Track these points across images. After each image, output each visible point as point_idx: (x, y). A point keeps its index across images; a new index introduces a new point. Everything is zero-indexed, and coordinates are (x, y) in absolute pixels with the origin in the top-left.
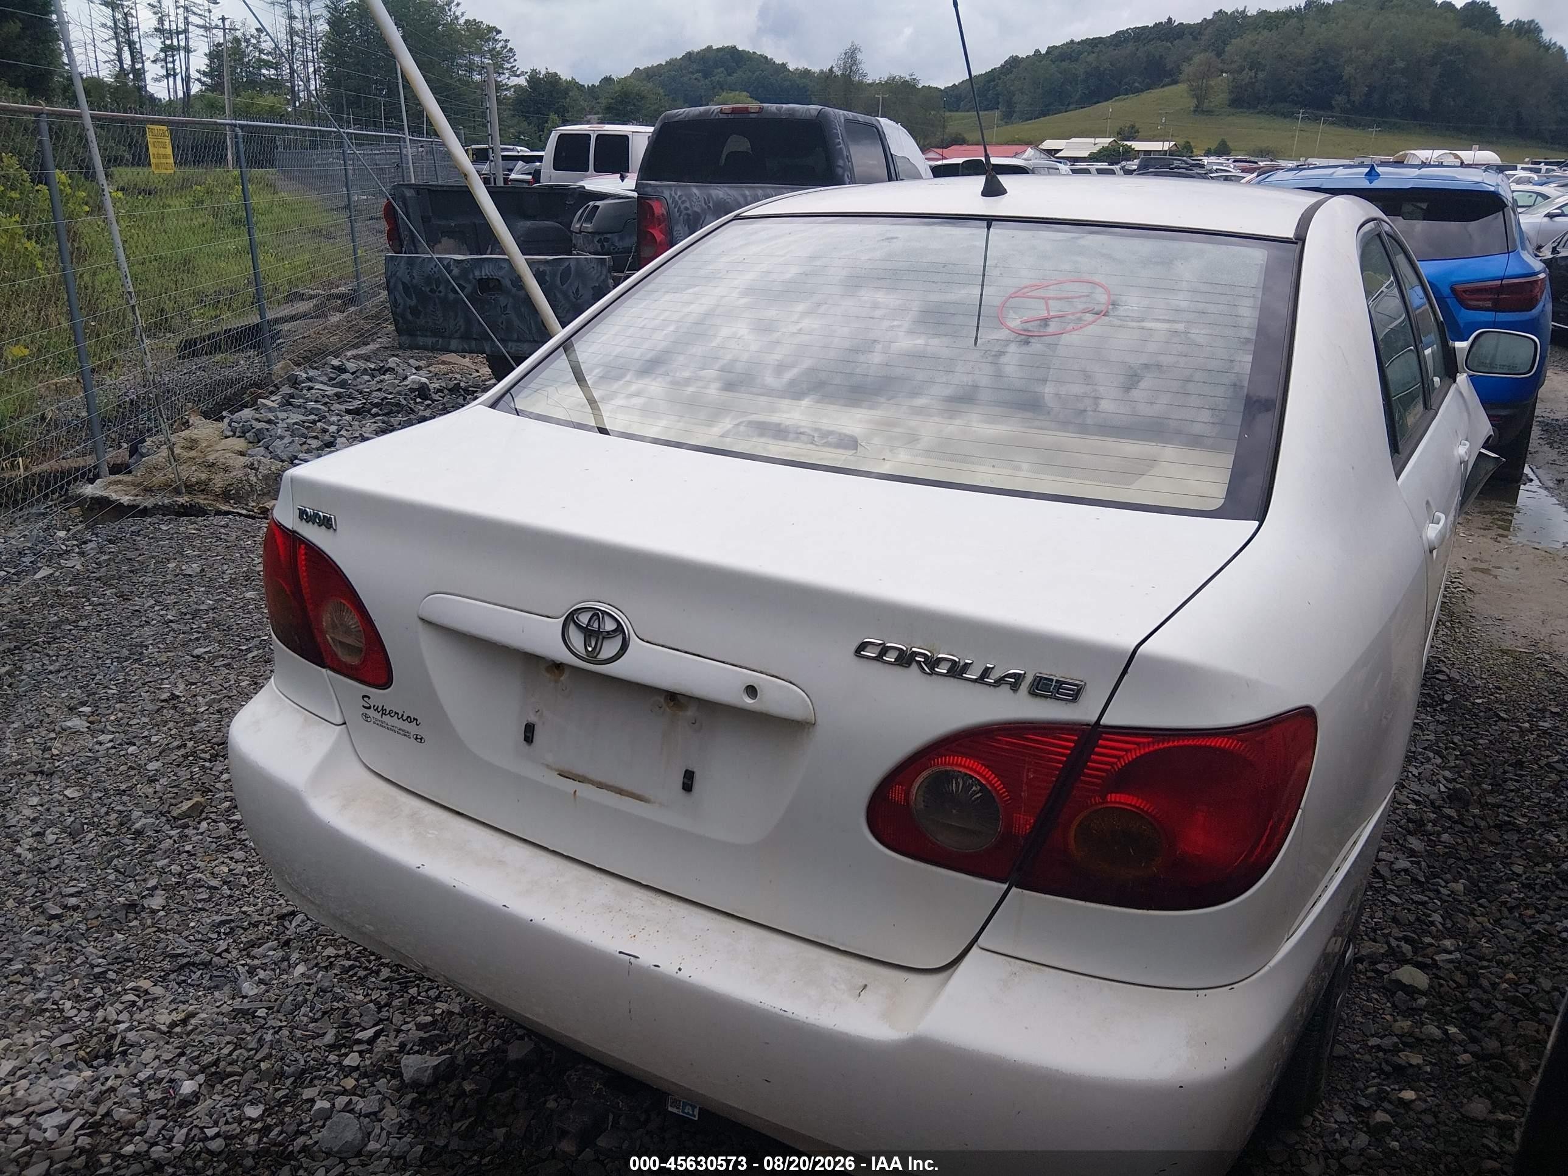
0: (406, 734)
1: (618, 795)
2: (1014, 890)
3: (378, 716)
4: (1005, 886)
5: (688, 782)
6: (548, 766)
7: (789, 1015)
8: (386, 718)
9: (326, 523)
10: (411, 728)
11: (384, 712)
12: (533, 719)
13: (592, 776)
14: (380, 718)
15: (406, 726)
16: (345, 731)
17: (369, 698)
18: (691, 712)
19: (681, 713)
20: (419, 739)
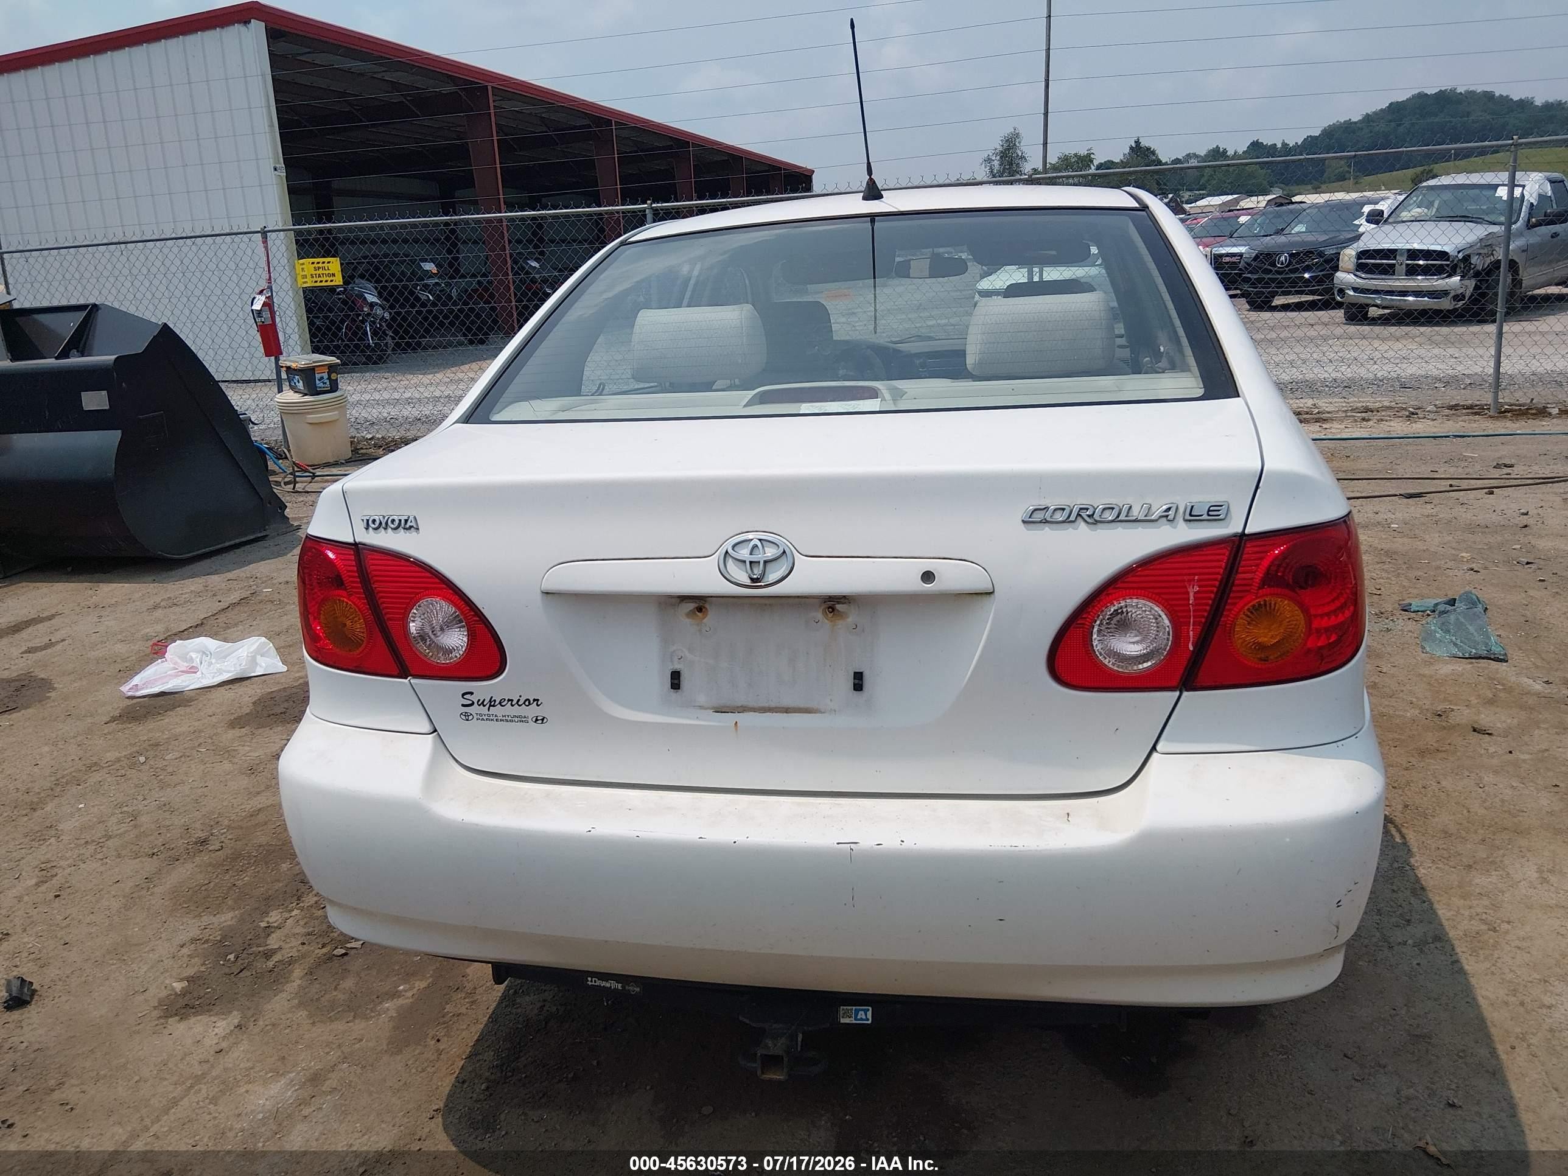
0: (523, 719)
1: (785, 714)
2: (1185, 694)
3: (484, 710)
4: (1177, 693)
5: (859, 682)
6: (701, 707)
7: (1021, 848)
8: (497, 710)
9: (407, 525)
10: (532, 711)
11: (492, 704)
12: (677, 667)
13: (751, 704)
14: (487, 713)
15: (523, 711)
16: (437, 737)
17: (472, 693)
18: (853, 616)
19: (840, 622)
20: (540, 720)
